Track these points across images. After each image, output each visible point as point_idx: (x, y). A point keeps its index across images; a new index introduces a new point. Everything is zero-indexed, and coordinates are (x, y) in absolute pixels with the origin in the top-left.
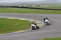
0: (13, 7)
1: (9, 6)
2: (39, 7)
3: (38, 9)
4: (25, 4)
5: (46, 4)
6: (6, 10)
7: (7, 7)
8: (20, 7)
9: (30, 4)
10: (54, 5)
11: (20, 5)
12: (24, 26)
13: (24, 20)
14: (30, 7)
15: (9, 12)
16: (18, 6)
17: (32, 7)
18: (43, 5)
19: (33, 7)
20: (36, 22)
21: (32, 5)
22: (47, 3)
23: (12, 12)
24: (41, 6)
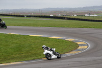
0: (40, 17)
1: (33, 15)
2: (83, 18)
3: (82, 20)
4: (60, 12)
5: (95, 13)
6: (28, 22)
7: (30, 16)
8: (52, 17)
9: (68, 12)
11: (51, 13)
13: (58, 39)
14: (68, 17)
15: (34, 25)
16: (48, 15)
17: (71, 17)
18: (90, 14)
19: (73, 17)
20: (78, 43)
21: (71, 13)
23: (37, 26)
24: (86, 15)
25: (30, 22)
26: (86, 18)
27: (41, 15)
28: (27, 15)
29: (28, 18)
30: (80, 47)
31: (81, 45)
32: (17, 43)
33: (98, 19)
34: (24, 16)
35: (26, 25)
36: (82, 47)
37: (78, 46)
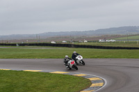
0: (37, 45)
1: (27, 42)
2: (96, 44)
5: (112, 37)
6: (21, 53)
7: (24, 45)
8: (53, 45)
9: (75, 37)
10: (129, 38)
11: (53, 39)
12: (62, 88)
13: (63, 75)
14: (76, 44)
15: (29, 57)
16: (48, 42)
17: (80, 44)
18: (105, 39)
19: (83, 44)
21: (80, 38)
22: (114, 33)
24: (100, 40)
25: (24, 53)
26: (100, 45)
27: (38, 42)
28: (20, 43)
29: (21, 47)
30: (93, 85)
31: (95, 82)
32: (7, 82)
33: (117, 46)
34: (15, 45)
35: (18, 57)
36: (97, 84)
37: (91, 83)
